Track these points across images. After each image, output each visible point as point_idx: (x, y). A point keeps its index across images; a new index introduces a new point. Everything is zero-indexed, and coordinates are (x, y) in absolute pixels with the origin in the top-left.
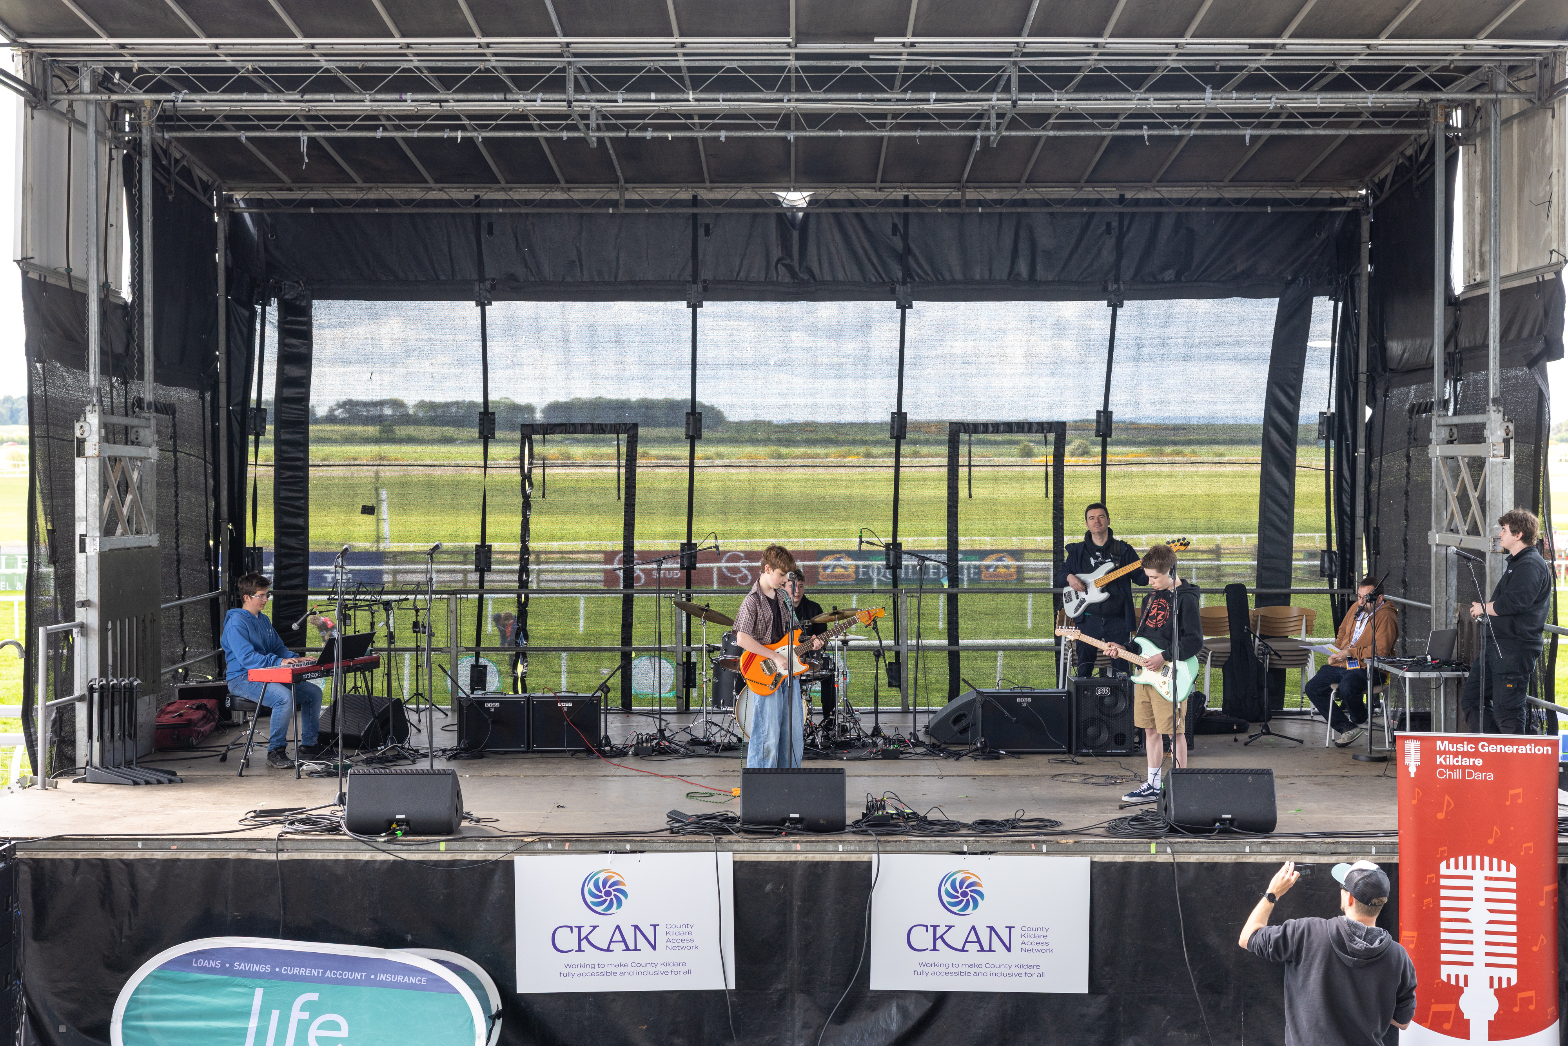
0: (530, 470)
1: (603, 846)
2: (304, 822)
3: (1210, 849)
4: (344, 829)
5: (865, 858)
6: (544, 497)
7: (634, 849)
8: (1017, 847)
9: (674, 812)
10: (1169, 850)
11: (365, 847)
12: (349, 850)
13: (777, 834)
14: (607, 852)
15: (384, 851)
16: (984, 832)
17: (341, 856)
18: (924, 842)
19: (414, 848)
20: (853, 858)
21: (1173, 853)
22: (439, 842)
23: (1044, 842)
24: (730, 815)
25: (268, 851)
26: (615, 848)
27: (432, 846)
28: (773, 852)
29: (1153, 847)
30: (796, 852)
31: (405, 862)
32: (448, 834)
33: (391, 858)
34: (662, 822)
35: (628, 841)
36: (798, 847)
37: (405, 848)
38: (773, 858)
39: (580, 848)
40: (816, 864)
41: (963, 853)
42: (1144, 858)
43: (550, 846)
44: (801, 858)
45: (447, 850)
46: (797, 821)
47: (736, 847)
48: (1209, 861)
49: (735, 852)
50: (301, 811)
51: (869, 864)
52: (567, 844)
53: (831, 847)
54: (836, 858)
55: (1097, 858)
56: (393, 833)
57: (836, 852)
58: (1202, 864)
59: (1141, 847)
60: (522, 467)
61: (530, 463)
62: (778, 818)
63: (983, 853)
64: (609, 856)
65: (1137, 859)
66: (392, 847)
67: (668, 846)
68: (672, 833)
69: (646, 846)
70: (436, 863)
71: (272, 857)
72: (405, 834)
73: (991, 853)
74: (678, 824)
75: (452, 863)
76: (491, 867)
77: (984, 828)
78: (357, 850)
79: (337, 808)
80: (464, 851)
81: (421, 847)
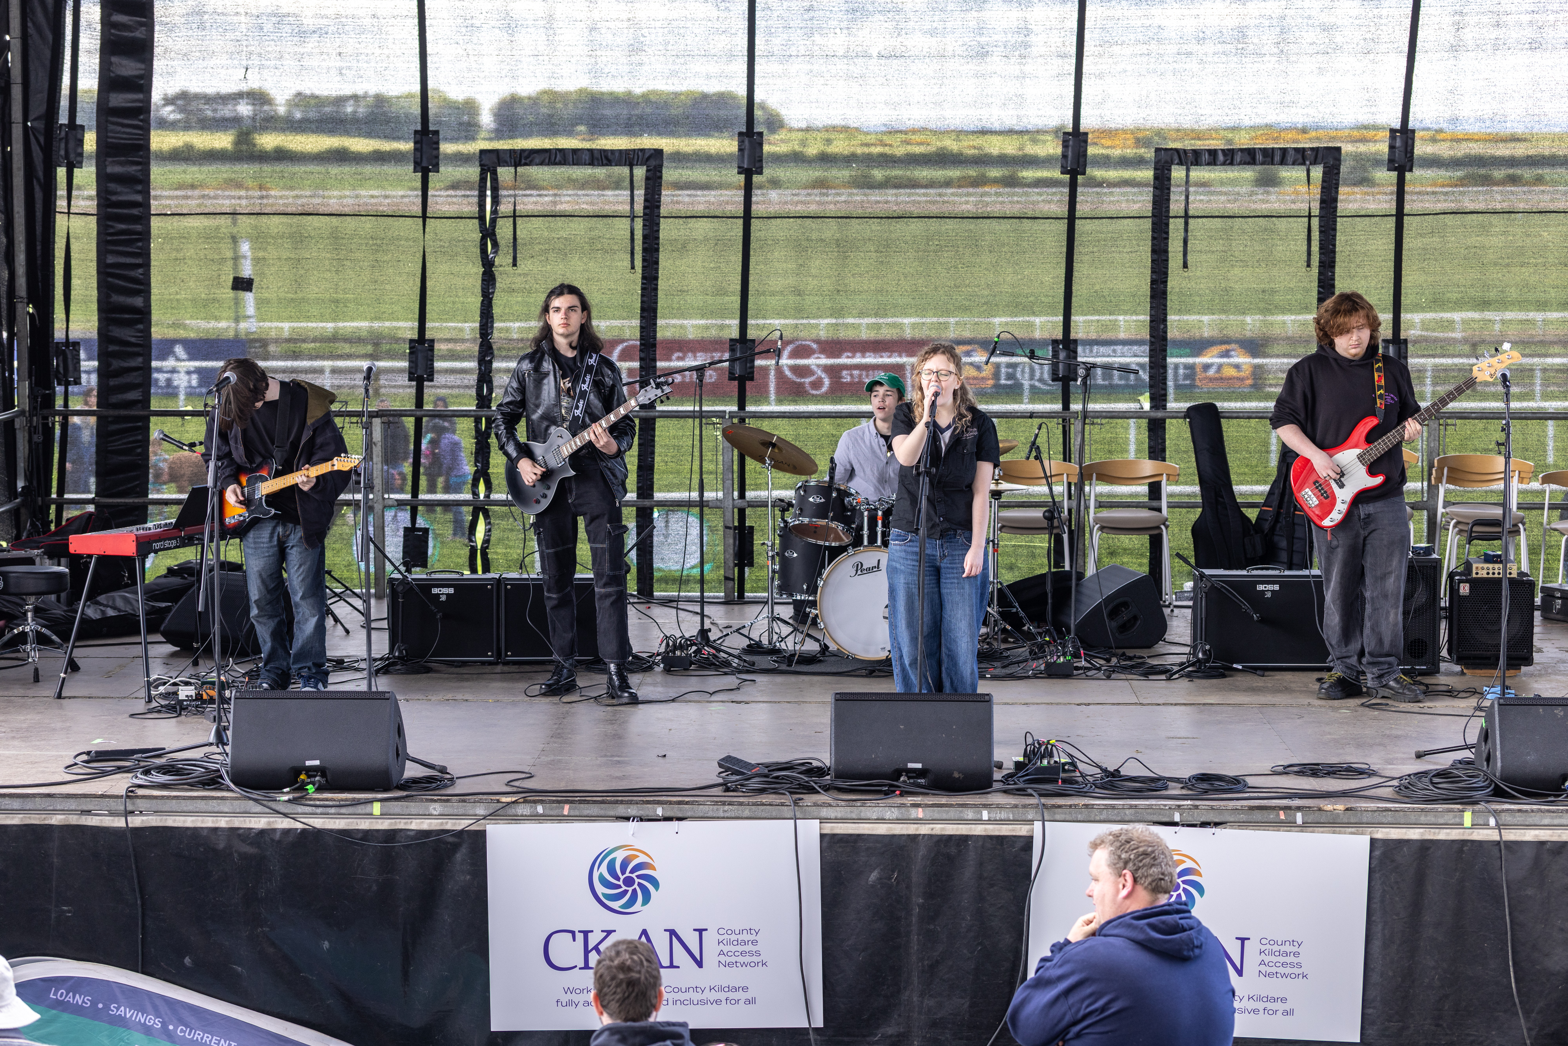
0: (493, 221)
1: (621, 810)
2: (164, 770)
3: (1556, 822)
4: (228, 781)
5: (1022, 830)
6: (515, 265)
7: (669, 814)
8: (1258, 816)
9: (729, 759)
10: (1492, 822)
11: (259, 808)
12: (234, 813)
13: (886, 793)
14: (627, 819)
15: (286, 815)
16: (1206, 792)
17: (223, 823)
18: (1113, 807)
19: (333, 810)
20: (1005, 830)
21: (1499, 826)
22: (371, 801)
23: (1299, 809)
24: (815, 764)
25: (112, 814)
26: (640, 813)
27: (360, 809)
28: (881, 820)
29: (1468, 818)
30: (917, 821)
31: (320, 831)
32: (386, 790)
33: (299, 826)
34: (711, 774)
35: (659, 803)
36: (920, 813)
37: (320, 810)
38: (882, 829)
39: (586, 812)
40: (949, 839)
41: (1174, 824)
42: (1454, 834)
43: (540, 809)
44: (924, 830)
45: (384, 815)
46: (919, 773)
47: (825, 812)
48: (1555, 839)
49: (823, 820)
50: (158, 752)
51: (1029, 840)
52: (567, 807)
53: (970, 814)
54: (978, 830)
55: (1381, 834)
56: (302, 788)
57: (979, 821)
58: (1542, 843)
59: (1449, 818)
60: (481, 218)
61: (494, 212)
62: (889, 769)
63: (1204, 825)
64: (632, 825)
65: (1443, 835)
66: (300, 809)
67: (721, 811)
68: (727, 790)
69: (687, 810)
70: (367, 834)
71: (119, 823)
72: (319, 789)
73: (1217, 824)
74: (734, 778)
75: (391, 835)
76: (451, 839)
77: (1205, 786)
78: (246, 813)
79: (214, 749)
80: (410, 816)
81: (343, 810)
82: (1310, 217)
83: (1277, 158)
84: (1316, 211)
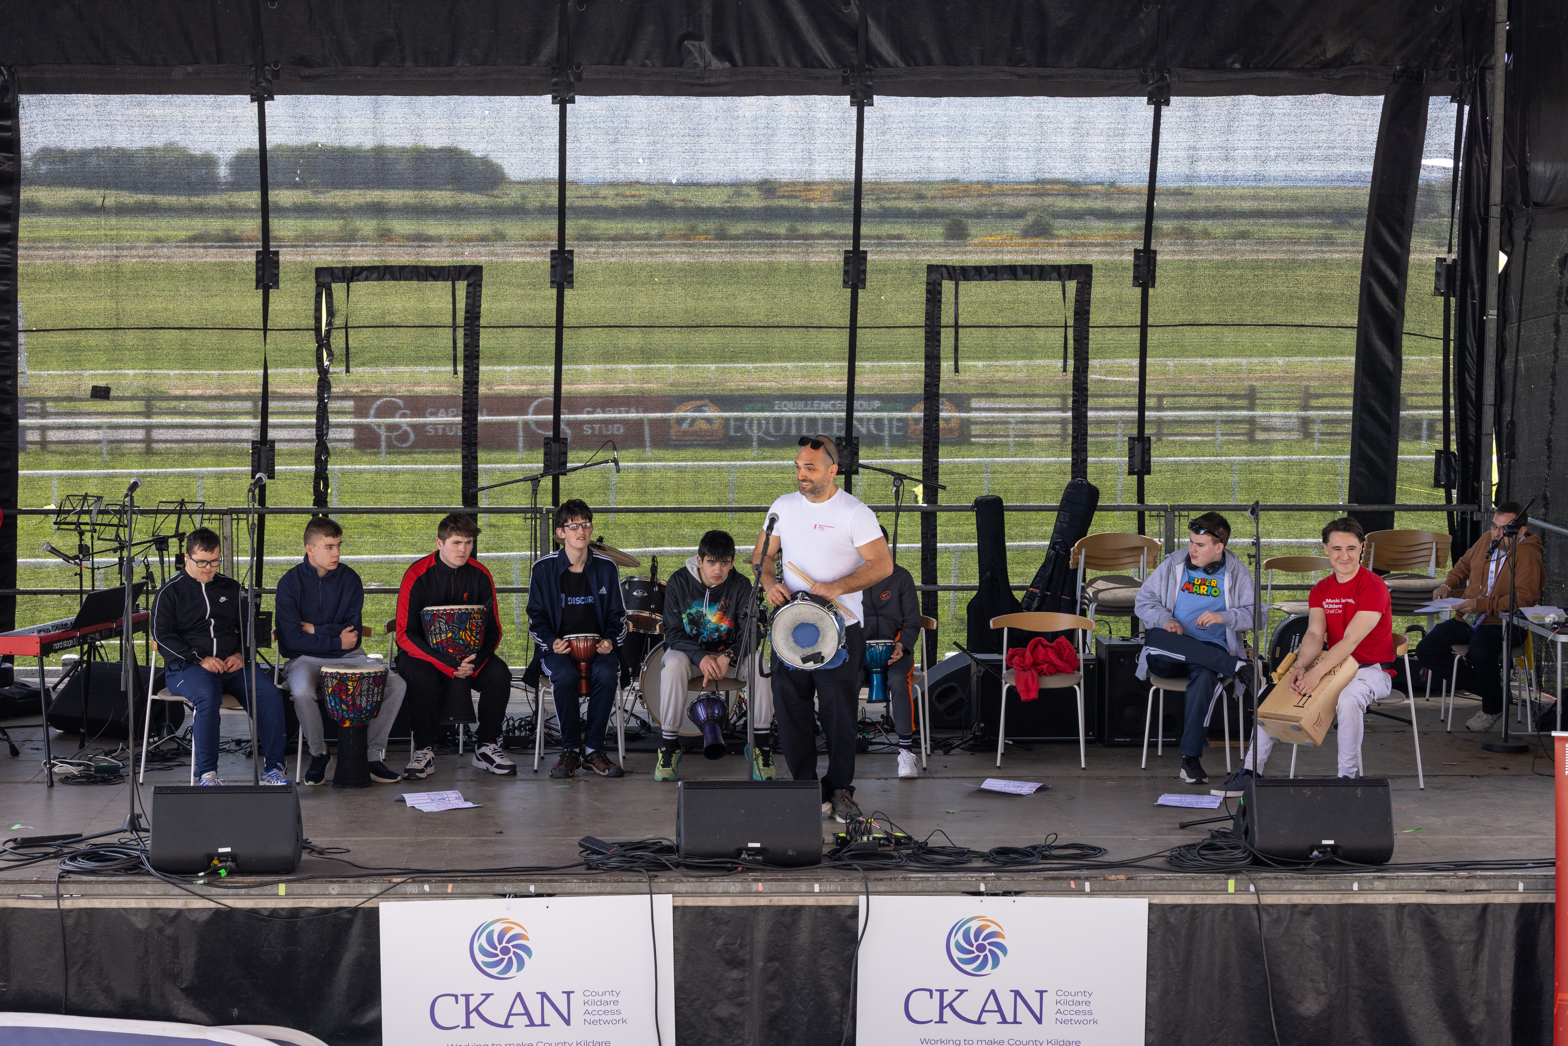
0: (328, 332)
1: (498, 888)
2: (90, 856)
3: (1306, 887)
4: (148, 867)
5: (849, 901)
6: (348, 371)
7: (541, 891)
8: (1052, 884)
9: (588, 839)
10: (1252, 888)
11: (177, 891)
12: (155, 896)
13: (730, 870)
14: (504, 896)
15: (202, 897)
16: (1005, 864)
17: (144, 904)
18: (927, 879)
19: (243, 891)
20: (833, 901)
21: (1257, 892)
22: (278, 882)
23: (1087, 879)
24: (665, 843)
25: (45, 897)
26: (516, 890)
27: (268, 889)
28: (726, 894)
29: (1231, 884)
30: (758, 894)
31: (232, 911)
32: (288, 872)
33: (212, 905)
34: (576, 854)
35: (532, 881)
36: (760, 887)
37: (232, 891)
38: (726, 902)
39: (468, 890)
40: (784, 910)
41: (979, 894)
42: (1220, 899)
43: (427, 888)
44: (763, 901)
45: (288, 895)
46: (756, 851)
47: (677, 887)
48: (1305, 902)
49: (675, 894)
50: (77, 838)
51: (855, 909)
52: (450, 886)
53: (803, 887)
54: (810, 901)
55: (1156, 900)
56: (215, 872)
57: (811, 893)
58: (1295, 906)
59: (1215, 884)
60: (318, 329)
61: (329, 324)
62: (731, 848)
63: (1006, 893)
64: (507, 900)
65: (1210, 900)
66: (214, 891)
67: (586, 886)
68: (589, 868)
69: (556, 887)
70: (274, 912)
71: (52, 905)
72: (231, 873)
73: (1017, 893)
74: (595, 857)
75: (295, 913)
76: (347, 916)
77: (1003, 858)
78: (166, 895)
79: (128, 835)
80: (311, 896)
81: (253, 891)
82: (1066, 327)
83: (1036, 274)
84: (1071, 322)
